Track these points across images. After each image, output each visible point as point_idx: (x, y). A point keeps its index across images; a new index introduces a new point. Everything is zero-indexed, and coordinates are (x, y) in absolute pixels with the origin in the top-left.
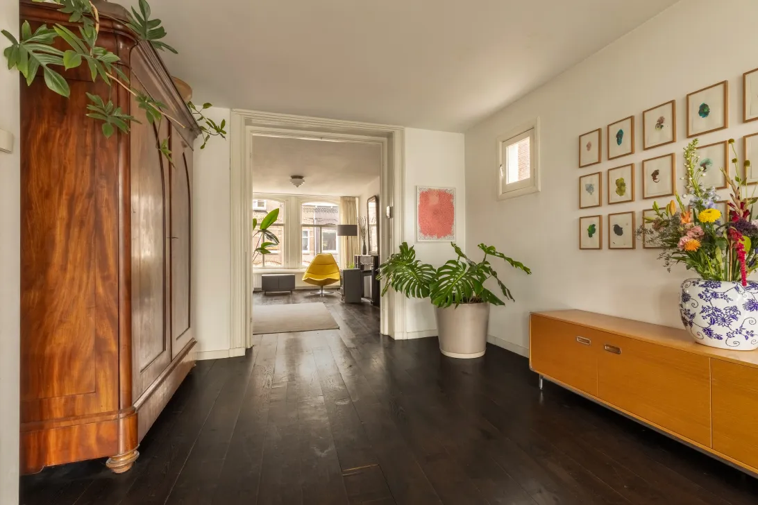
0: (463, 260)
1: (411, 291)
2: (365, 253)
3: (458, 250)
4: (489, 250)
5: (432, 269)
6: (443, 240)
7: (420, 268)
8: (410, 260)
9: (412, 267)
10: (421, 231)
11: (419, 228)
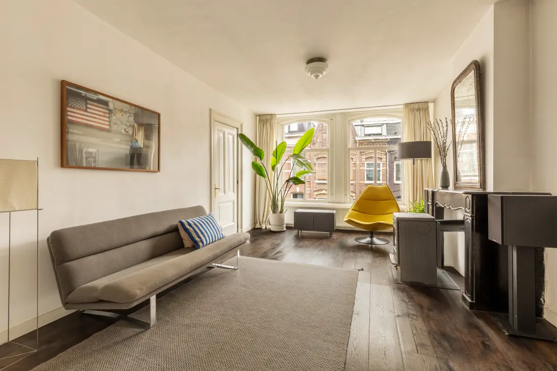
2: (445, 185)
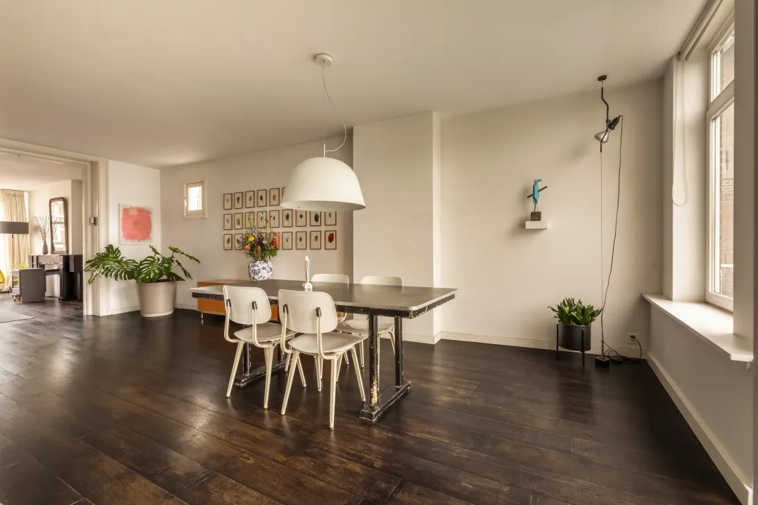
0: (158, 256)
1: (119, 277)
2: (46, 253)
3: (154, 250)
4: (175, 250)
5: (134, 262)
6: (142, 242)
7: (125, 262)
8: (117, 257)
9: (119, 262)
10: (124, 236)
11: (122, 234)
